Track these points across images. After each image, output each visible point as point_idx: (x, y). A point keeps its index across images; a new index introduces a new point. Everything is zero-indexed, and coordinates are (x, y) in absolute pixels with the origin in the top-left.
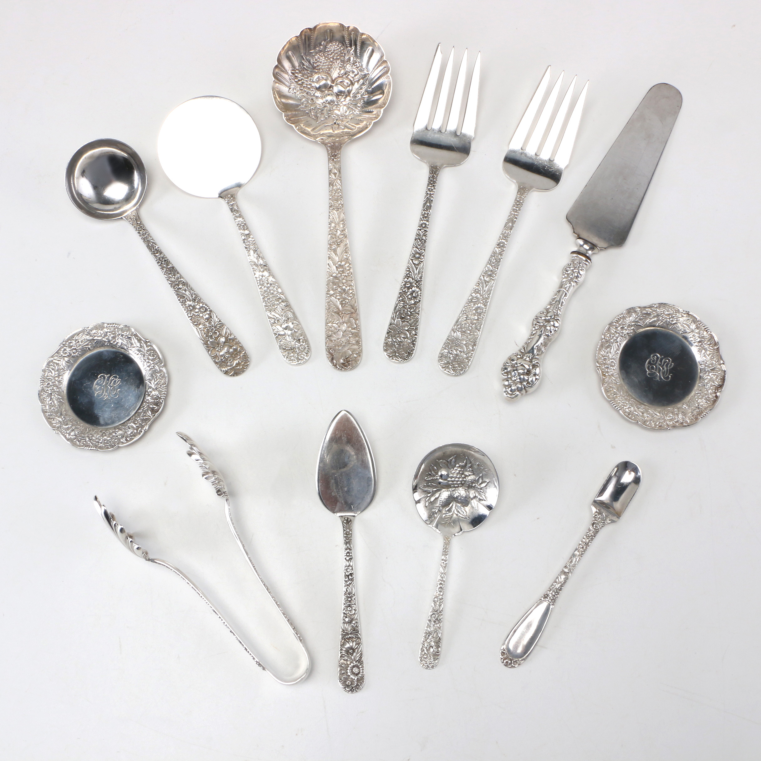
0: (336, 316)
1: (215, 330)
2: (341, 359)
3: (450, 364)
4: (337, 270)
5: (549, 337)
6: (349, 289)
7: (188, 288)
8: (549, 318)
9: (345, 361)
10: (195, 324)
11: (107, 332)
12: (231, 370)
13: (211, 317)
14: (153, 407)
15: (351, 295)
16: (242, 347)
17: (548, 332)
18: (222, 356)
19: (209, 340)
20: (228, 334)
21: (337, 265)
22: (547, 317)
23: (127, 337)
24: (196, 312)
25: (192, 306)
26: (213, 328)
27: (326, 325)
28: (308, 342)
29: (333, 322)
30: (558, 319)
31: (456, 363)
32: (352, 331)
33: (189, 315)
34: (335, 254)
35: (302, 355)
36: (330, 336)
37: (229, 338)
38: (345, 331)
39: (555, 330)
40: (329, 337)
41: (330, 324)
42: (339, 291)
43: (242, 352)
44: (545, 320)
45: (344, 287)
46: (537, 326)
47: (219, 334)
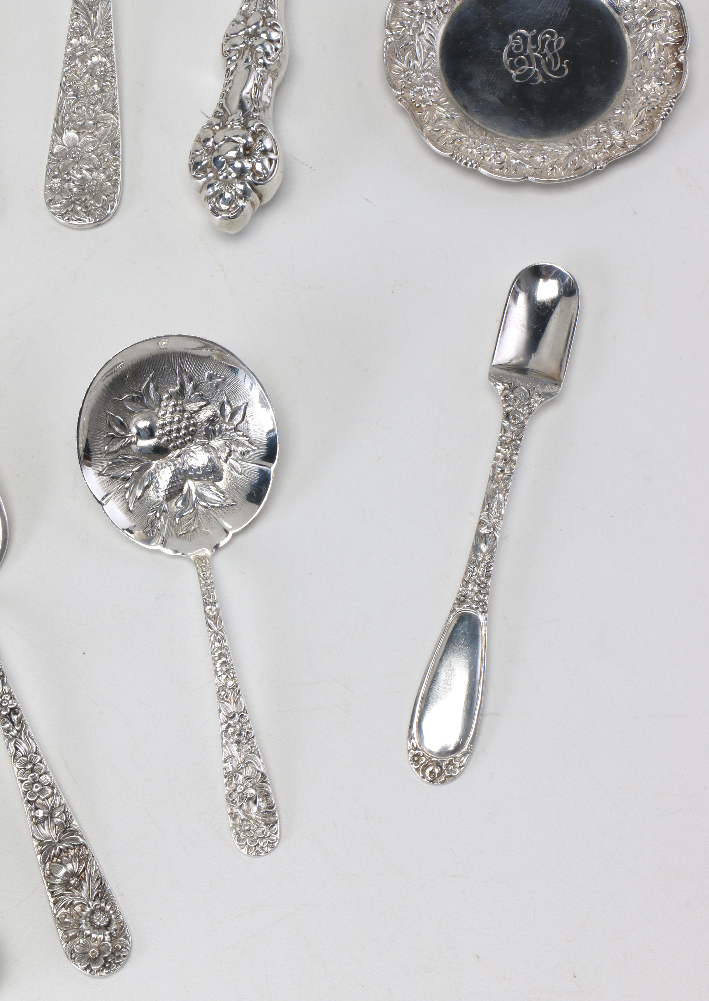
3: (75, 203)
5: (270, 68)
8: (254, 27)
17: (262, 58)
22: (249, 27)
30: (275, 24)
31: (88, 197)
39: (276, 49)
44: (247, 34)
46: (233, 53)
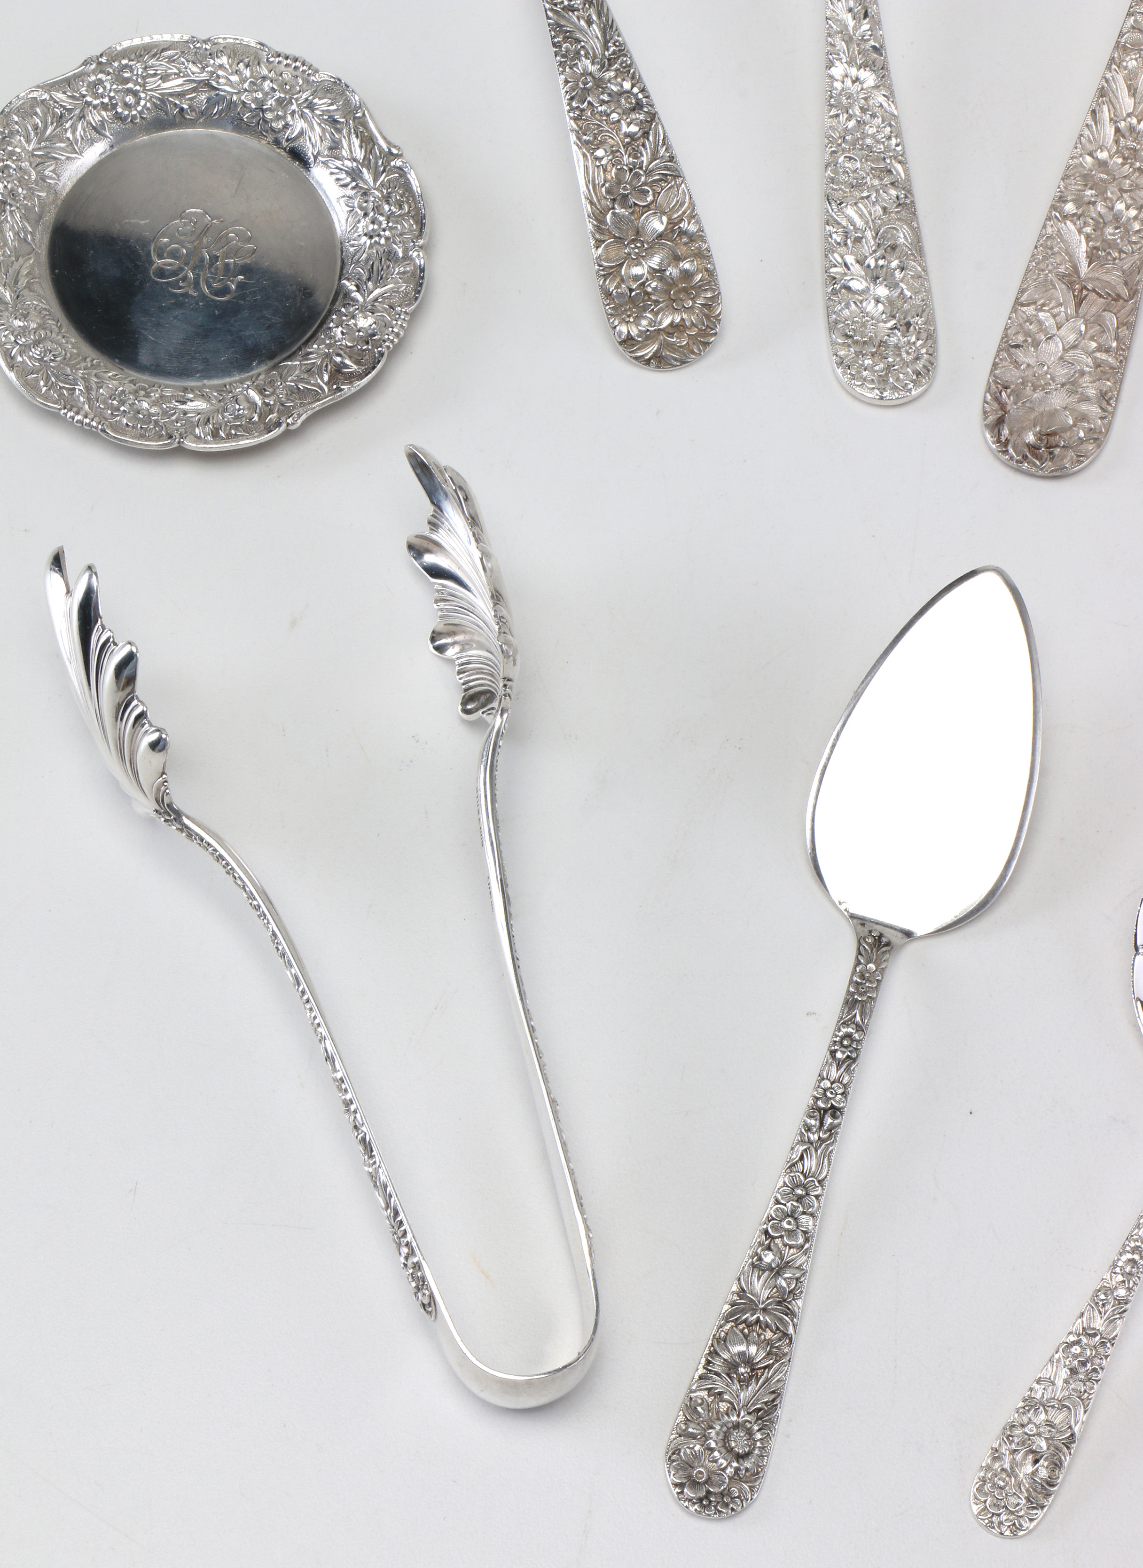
0: (1060, 292)
1: (644, 184)
2: (1030, 429)
4: (1117, 142)
6: (1136, 218)
7: (599, 16)
9: (1040, 439)
10: (585, 137)
11: (264, 78)
12: (647, 338)
13: (646, 134)
14: (342, 362)
15: (1134, 239)
16: (711, 273)
18: (637, 278)
19: (613, 208)
20: (684, 213)
21: (1122, 125)
23: (326, 117)
24: (603, 102)
25: (593, 77)
26: (641, 172)
27: (1014, 310)
28: (935, 342)
29: (1043, 305)
32: (1098, 355)
33: (574, 104)
34: (1129, 87)
35: (901, 376)
36: (1017, 346)
37: (681, 225)
38: (1074, 347)
40: (1013, 350)
41: (1030, 310)
42: (1100, 215)
43: (706, 290)
45: (1120, 206)
47: (652, 202)
